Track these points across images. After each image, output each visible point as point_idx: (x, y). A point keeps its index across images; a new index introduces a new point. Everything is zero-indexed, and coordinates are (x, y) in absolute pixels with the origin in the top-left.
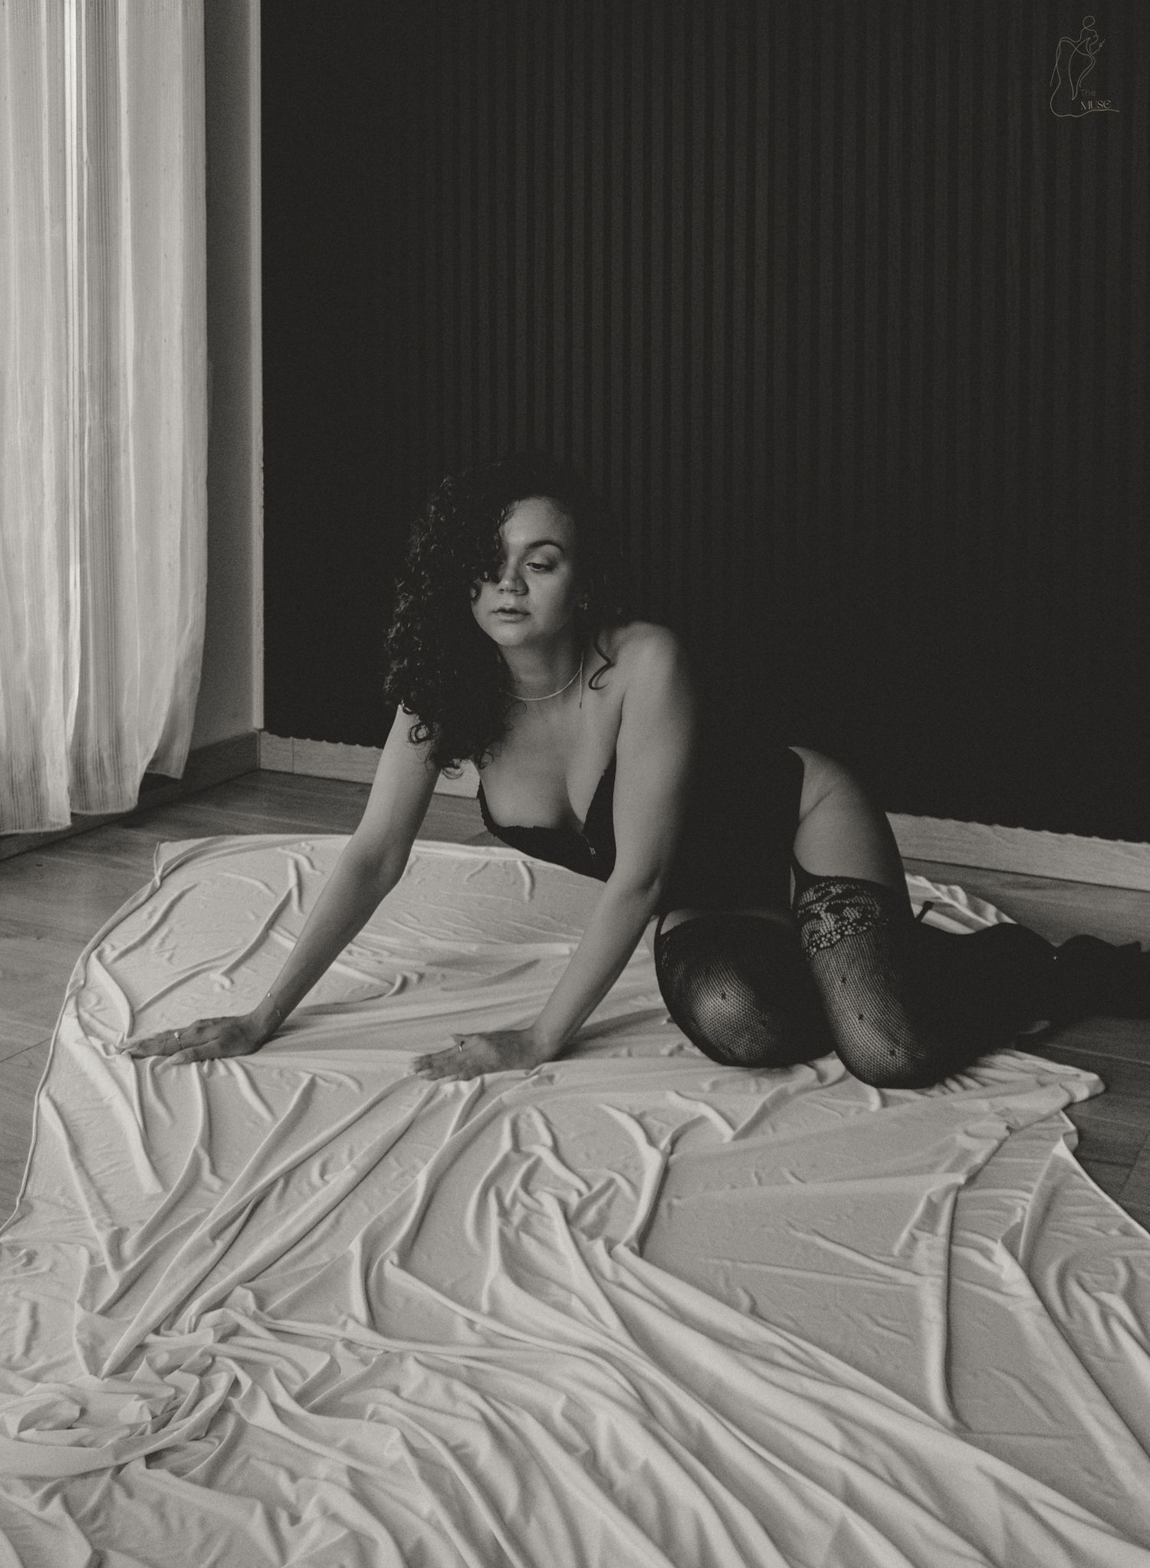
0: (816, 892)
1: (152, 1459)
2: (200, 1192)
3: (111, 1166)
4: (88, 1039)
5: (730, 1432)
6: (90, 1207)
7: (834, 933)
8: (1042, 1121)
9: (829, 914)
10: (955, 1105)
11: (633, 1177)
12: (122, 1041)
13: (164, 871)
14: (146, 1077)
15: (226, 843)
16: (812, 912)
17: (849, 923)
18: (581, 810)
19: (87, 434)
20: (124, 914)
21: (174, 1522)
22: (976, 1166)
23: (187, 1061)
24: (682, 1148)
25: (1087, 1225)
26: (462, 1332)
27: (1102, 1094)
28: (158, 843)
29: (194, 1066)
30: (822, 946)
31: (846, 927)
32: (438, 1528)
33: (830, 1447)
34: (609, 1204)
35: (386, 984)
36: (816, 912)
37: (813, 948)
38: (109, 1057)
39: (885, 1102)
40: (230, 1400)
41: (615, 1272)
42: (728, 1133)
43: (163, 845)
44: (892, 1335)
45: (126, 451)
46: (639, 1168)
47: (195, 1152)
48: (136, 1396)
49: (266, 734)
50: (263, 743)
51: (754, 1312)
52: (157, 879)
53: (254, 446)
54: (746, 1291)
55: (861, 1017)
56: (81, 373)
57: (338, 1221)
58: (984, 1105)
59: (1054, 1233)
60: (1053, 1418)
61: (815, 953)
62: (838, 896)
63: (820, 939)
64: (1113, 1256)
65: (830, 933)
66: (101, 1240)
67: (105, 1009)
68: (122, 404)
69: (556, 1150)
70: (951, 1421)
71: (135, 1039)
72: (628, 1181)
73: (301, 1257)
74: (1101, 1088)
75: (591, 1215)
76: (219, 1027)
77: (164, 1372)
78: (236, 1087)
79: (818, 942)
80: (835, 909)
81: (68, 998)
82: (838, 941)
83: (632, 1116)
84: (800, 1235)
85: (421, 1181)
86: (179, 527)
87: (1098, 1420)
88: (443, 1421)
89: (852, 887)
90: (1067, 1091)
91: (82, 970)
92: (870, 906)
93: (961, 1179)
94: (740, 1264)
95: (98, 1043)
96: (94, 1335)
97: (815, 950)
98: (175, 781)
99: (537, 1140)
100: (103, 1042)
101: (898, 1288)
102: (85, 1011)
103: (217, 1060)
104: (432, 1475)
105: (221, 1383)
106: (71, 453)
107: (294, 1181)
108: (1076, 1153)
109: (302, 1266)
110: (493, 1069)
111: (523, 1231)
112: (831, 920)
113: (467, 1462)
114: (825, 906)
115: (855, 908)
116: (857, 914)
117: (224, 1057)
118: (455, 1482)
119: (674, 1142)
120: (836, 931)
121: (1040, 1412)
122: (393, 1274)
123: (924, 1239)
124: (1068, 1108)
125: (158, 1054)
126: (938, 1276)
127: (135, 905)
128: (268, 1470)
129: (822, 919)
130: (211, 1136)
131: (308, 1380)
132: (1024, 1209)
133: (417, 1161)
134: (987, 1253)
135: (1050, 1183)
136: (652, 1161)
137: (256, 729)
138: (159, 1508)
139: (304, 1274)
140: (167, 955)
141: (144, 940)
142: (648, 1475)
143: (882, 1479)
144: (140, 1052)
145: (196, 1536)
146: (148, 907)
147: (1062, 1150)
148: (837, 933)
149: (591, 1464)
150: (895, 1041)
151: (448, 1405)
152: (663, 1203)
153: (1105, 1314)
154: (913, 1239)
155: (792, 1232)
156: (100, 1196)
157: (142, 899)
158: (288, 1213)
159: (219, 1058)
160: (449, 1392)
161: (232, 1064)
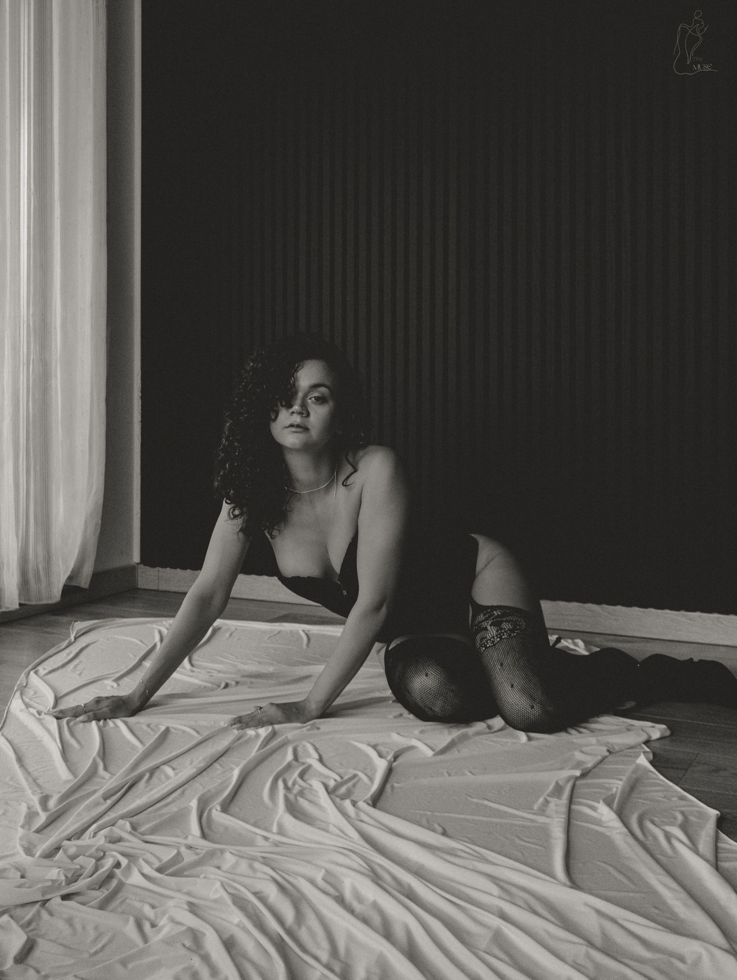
0: (484, 615)
1: (65, 897)
2: (97, 780)
3: (42, 768)
4: (28, 710)
5: (429, 887)
6: (29, 785)
7: (495, 638)
8: (630, 748)
9: (492, 627)
10: (575, 741)
11: (369, 774)
12: (49, 710)
13: (76, 634)
14: (63, 726)
15: (115, 622)
16: (482, 627)
17: (505, 631)
18: (337, 565)
19: (31, 362)
20: (51, 654)
21: (78, 927)
22: (587, 768)
23: (89, 720)
24: (400, 760)
25: (658, 796)
26: (260, 842)
27: (668, 737)
28: (73, 622)
29: (94, 722)
30: (488, 646)
31: (503, 633)
32: (244, 929)
33: (491, 894)
34: (354, 786)
35: (215, 686)
36: (484, 626)
37: (482, 648)
38: (41, 717)
39: (530, 739)
40: (114, 871)
41: (357, 815)
42: (430, 753)
43: (76, 623)
44: (532, 846)
45: (56, 376)
46: (374, 770)
47: (94, 761)
48: (56, 868)
49: (142, 566)
50: (140, 571)
51: (444, 833)
52: (73, 639)
53: (135, 382)
54: (439, 824)
55: (512, 686)
56: (28, 325)
57: (183, 793)
58: (593, 740)
59: (636, 799)
60: (634, 884)
61: (484, 651)
62: (498, 616)
63: (487, 642)
64: (673, 811)
65: (493, 637)
66: (35, 801)
67: (39, 697)
68: (53, 346)
69: (321, 760)
70: (569, 883)
71: (56, 710)
72: (366, 775)
73: (160, 809)
74: (668, 733)
75: (343, 790)
76: (109, 701)
77: (73, 858)
78: (120, 732)
79: (486, 644)
80: (497, 624)
81: (16, 691)
82: (498, 642)
83: (369, 745)
84: (475, 800)
85: (236, 773)
86: (88, 429)
87: (661, 883)
88: (247, 881)
89: (506, 611)
90: (647, 734)
91: (24, 679)
92: (519, 622)
93: (578, 773)
94: (437, 814)
95: (34, 711)
96: (30, 843)
97: (484, 649)
98: (84, 589)
99: (309, 756)
100: (36, 710)
101: (536, 824)
102: (27, 698)
103: (108, 720)
104: (240, 903)
105: (108, 863)
106: (22, 374)
107: (157, 774)
108: (651, 763)
109: (159, 812)
110: (280, 723)
111: (300, 796)
112: (493, 630)
113: (263, 900)
114: (490, 622)
115: (509, 623)
116: (510, 626)
117: (113, 718)
118: (254, 907)
119: (396, 758)
120: (496, 636)
121: (626, 881)
122: (217, 814)
123: (553, 801)
124: (647, 742)
125: (72, 716)
126: (562, 818)
127: (59, 649)
128: (137, 904)
129: (488, 630)
130: (104, 752)
131: (163, 862)
132: (617, 788)
133: (233, 766)
134: (594, 809)
135: (634, 776)
136: (381, 765)
137: (135, 563)
138: (70, 922)
139: (161, 815)
140: (78, 672)
141: (64, 666)
142: (375, 906)
143: (524, 909)
144: (60, 715)
145: (92, 934)
146: (67, 651)
147: (643, 761)
148: (498, 638)
149: (340, 900)
150: (534, 700)
151: (251, 874)
152: (388, 786)
153: (668, 837)
154: (547, 802)
155: (469, 798)
156: (35, 780)
157: (63, 647)
158: (151, 790)
159: (110, 719)
160: (251, 867)
161: (119, 722)
